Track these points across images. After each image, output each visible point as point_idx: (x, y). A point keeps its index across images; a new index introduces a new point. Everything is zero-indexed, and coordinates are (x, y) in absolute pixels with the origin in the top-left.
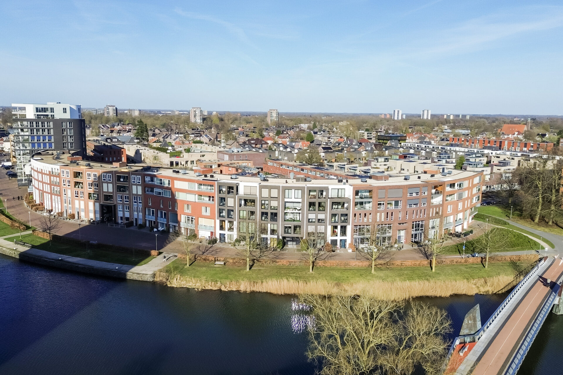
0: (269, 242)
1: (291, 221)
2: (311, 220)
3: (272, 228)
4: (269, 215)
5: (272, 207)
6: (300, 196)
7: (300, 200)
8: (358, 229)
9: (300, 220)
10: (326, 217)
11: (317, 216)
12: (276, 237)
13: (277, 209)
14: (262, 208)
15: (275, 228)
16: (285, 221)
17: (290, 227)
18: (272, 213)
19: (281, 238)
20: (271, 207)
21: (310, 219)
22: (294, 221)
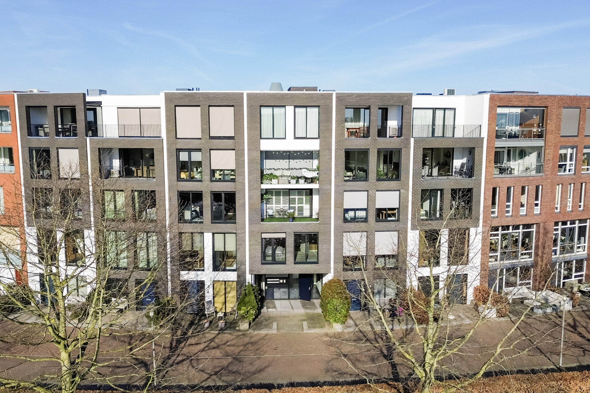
0: (209, 297)
1: (284, 220)
2: (351, 214)
3: (219, 247)
4: (207, 201)
5: (217, 176)
6: (313, 131)
7: (314, 145)
8: (499, 237)
9: (314, 216)
10: (402, 200)
11: (370, 199)
12: (232, 276)
13: (233, 180)
14: (179, 179)
15: (231, 247)
16: (263, 220)
17: (281, 243)
18: (216, 196)
19: (249, 279)
20: (213, 172)
21: (346, 211)
22: (294, 219)
